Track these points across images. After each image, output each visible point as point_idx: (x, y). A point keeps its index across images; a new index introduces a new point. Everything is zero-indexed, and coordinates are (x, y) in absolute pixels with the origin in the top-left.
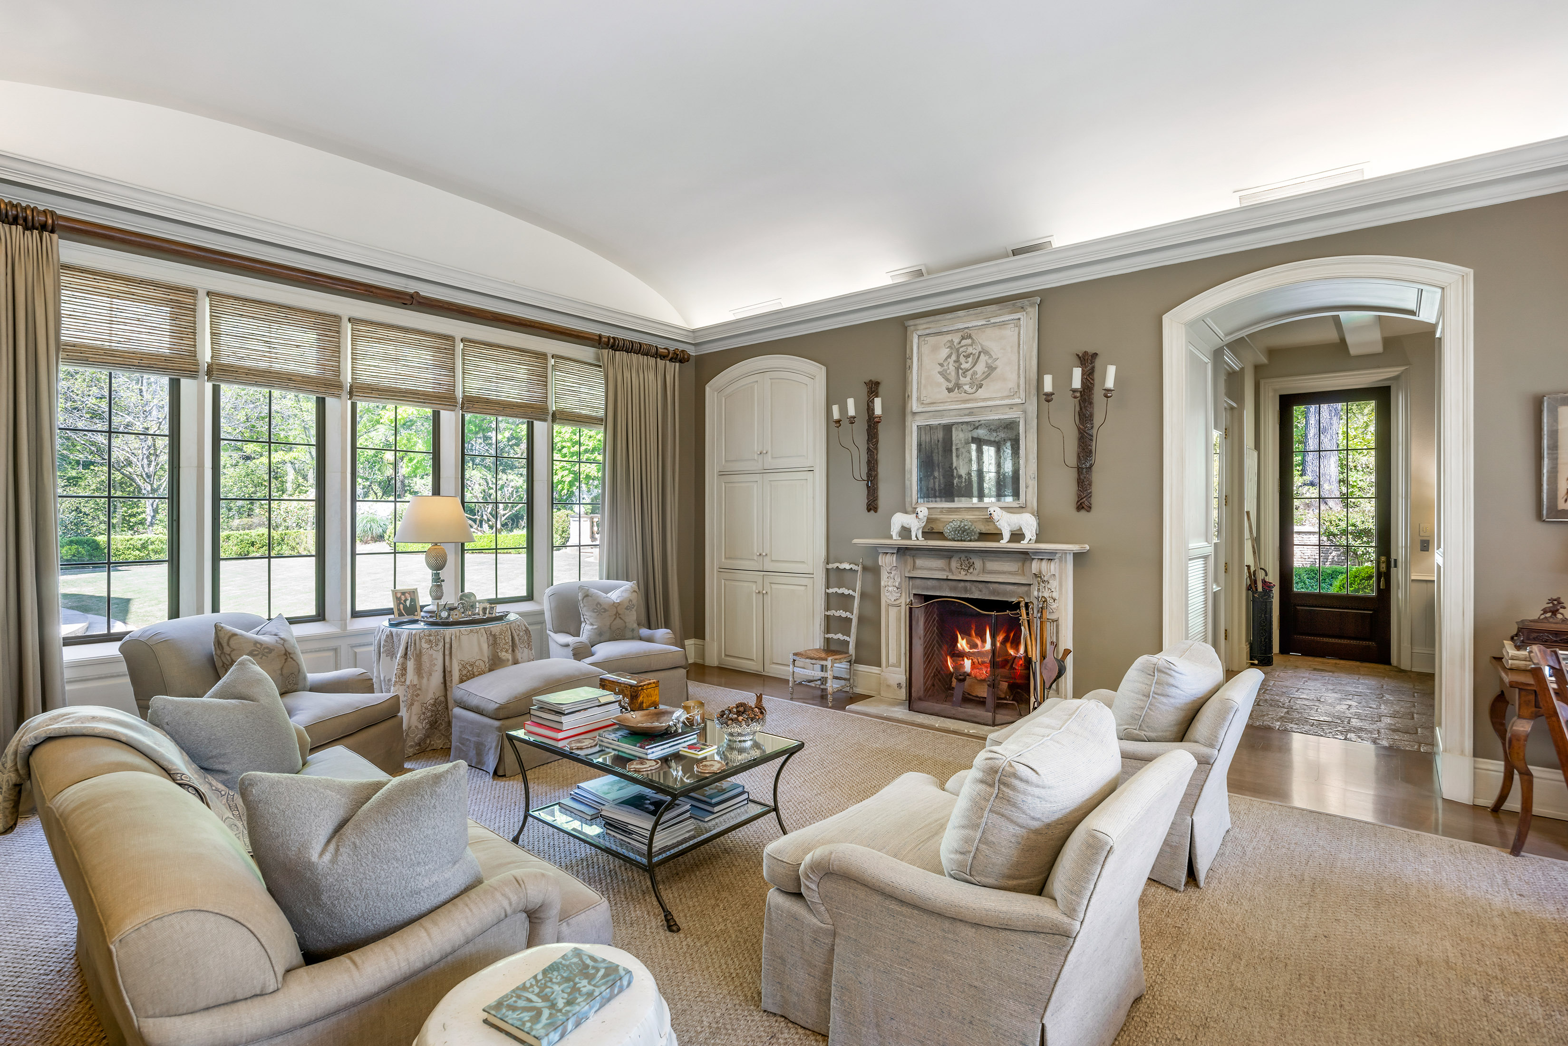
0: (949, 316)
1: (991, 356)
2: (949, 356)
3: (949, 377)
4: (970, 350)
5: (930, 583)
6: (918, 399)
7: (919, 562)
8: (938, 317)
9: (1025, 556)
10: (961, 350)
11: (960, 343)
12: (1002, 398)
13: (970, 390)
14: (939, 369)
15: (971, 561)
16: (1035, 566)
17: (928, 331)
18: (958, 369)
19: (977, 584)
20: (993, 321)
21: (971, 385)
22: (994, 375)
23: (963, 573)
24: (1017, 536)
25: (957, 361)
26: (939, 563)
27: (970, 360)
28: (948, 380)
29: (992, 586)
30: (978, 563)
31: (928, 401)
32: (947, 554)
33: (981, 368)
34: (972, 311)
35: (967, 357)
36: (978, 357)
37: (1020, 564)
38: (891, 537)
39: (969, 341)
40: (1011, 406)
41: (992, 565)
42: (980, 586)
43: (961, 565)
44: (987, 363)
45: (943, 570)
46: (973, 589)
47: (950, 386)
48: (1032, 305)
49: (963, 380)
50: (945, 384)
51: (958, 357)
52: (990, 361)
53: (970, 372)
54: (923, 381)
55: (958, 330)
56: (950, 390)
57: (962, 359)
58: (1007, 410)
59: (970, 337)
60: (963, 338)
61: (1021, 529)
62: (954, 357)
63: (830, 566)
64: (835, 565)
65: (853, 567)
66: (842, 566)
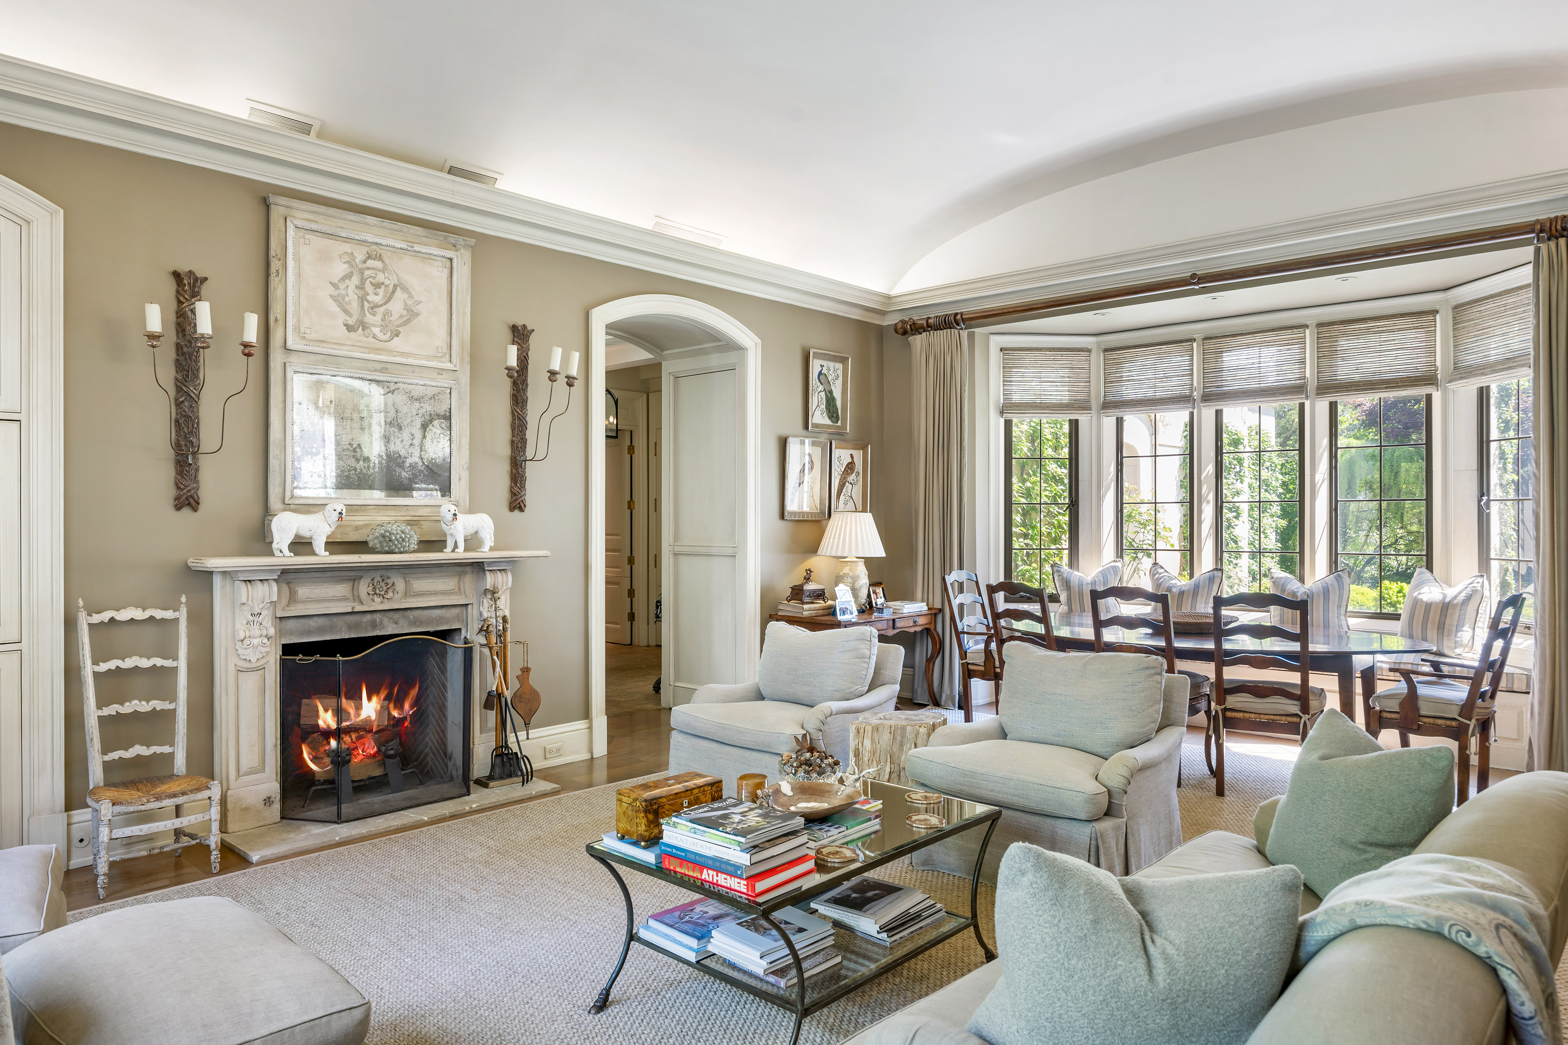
0: (351, 216)
1: (411, 296)
2: (349, 276)
3: (348, 307)
4: (381, 277)
5: (312, 623)
6: (297, 329)
7: (303, 591)
8: (332, 211)
9: (479, 567)
10: (367, 273)
11: (365, 262)
12: (428, 358)
13: (381, 336)
14: (331, 290)
15: (390, 581)
16: (490, 580)
17: (314, 226)
18: (362, 299)
19: (388, 614)
20: (417, 248)
21: (384, 328)
22: (415, 322)
23: (378, 600)
25: (361, 287)
26: (341, 589)
27: (381, 291)
28: (346, 311)
29: (411, 615)
30: (400, 584)
31: (314, 336)
32: (352, 574)
33: (396, 307)
34: (387, 223)
35: (377, 286)
36: (393, 292)
37: (456, 580)
39: (378, 264)
40: (440, 371)
41: (421, 584)
42: (396, 616)
43: (374, 589)
44: (406, 304)
45: (344, 599)
46: (386, 621)
47: (351, 321)
48: (466, 246)
49: (369, 318)
50: (342, 317)
51: (363, 281)
52: (410, 302)
53: (382, 309)
54: (303, 303)
55: (363, 242)
56: (350, 328)
57: (369, 288)
58: (434, 375)
59: (380, 258)
60: (369, 257)
61: (477, 532)
62: (355, 280)
63: (96, 618)
64: (106, 616)
65: (159, 614)
66: (124, 615)
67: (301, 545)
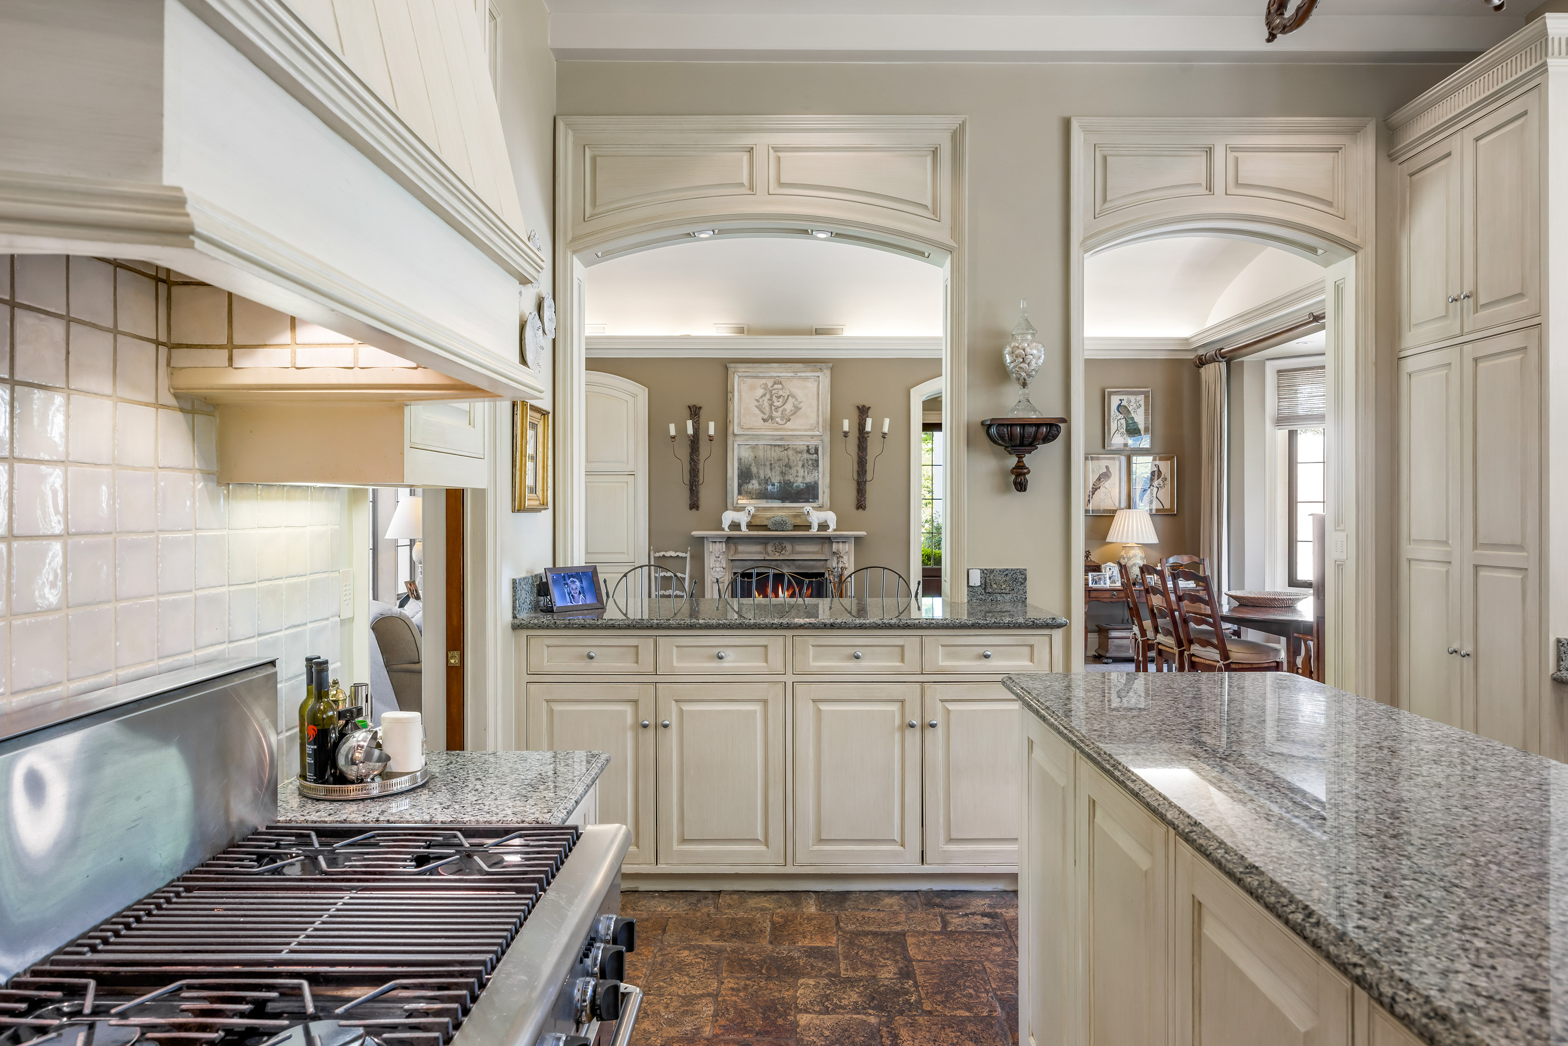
0: (765, 365)
1: (797, 399)
2: (764, 395)
3: (764, 410)
4: (781, 393)
5: (747, 563)
6: (739, 424)
7: (741, 548)
8: (755, 365)
9: (829, 540)
10: (774, 392)
11: (773, 386)
12: (805, 430)
13: (781, 422)
14: (756, 403)
15: (784, 545)
16: (835, 547)
17: (747, 374)
18: (771, 405)
19: (786, 562)
20: (799, 374)
21: (782, 418)
22: (799, 413)
23: (777, 554)
24: (823, 526)
25: (770, 399)
26: (758, 548)
27: (781, 400)
28: (763, 413)
29: (797, 563)
30: (789, 547)
31: (747, 426)
32: (764, 541)
33: (789, 406)
34: (783, 365)
35: (779, 397)
36: (787, 399)
37: (820, 546)
38: (723, 530)
39: (780, 386)
40: (812, 437)
41: (800, 548)
42: (789, 563)
43: (775, 549)
44: (794, 404)
45: (760, 553)
46: (783, 565)
47: (765, 417)
48: (827, 368)
49: (775, 414)
50: (761, 415)
51: (771, 396)
52: (796, 403)
53: (781, 409)
54: (742, 412)
55: (771, 377)
56: (765, 420)
57: (774, 399)
58: (809, 439)
59: (780, 383)
60: (775, 383)
61: (826, 521)
62: (768, 396)
63: (657, 555)
64: (661, 554)
65: (681, 554)
66: (668, 554)
67: (735, 526)
